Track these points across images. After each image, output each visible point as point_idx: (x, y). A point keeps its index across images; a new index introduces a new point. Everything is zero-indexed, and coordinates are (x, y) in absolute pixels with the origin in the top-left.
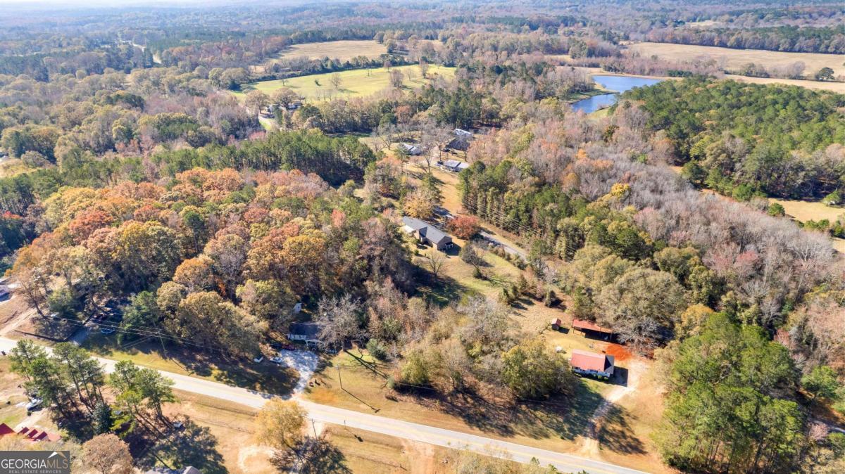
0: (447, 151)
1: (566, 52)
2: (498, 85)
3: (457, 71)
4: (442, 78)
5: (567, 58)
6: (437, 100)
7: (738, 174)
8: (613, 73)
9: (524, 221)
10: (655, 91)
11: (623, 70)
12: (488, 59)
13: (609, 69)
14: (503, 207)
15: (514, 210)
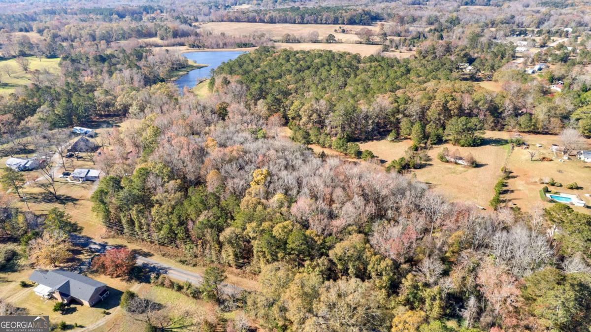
0: (71, 156)
1: (155, 35)
2: (106, 75)
3: (60, 64)
4: (47, 72)
5: (157, 40)
6: (45, 100)
7: (329, 128)
8: (196, 49)
9: (180, 235)
10: (240, 63)
11: (204, 46)
12: (89, 49)
13: (193, 46)
14: (153, 224)
15: (166, 226)
